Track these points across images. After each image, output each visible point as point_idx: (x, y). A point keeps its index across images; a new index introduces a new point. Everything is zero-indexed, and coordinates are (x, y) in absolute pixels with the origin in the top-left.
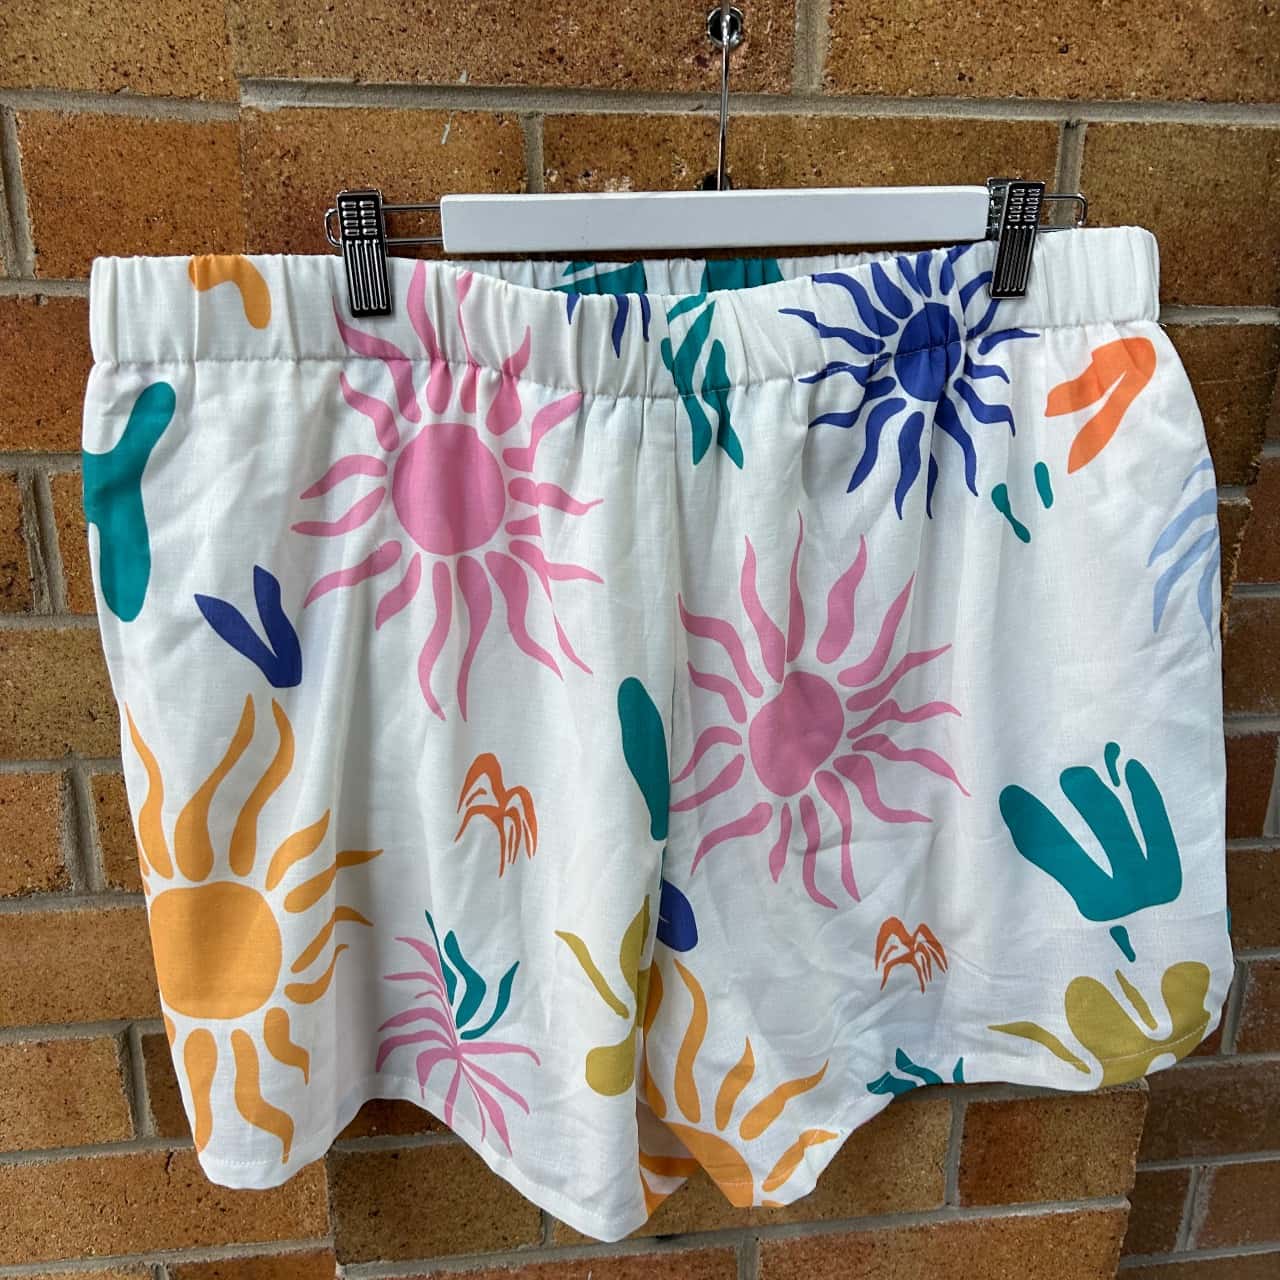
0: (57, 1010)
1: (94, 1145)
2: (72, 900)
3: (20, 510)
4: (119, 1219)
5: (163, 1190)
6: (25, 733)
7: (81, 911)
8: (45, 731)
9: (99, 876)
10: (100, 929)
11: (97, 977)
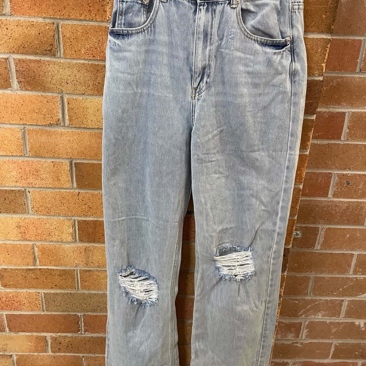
0: (56, 154)
1: (63, 188)
2: (61, 128)
3: (54, 32)
4: (67, 207)
5: (77, 201)
6: (53, 86)
7: (63, 130)
8: (57, 86)
9: (67, 122)
10: (67, 135)
11: (65, 147)
